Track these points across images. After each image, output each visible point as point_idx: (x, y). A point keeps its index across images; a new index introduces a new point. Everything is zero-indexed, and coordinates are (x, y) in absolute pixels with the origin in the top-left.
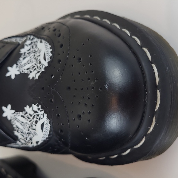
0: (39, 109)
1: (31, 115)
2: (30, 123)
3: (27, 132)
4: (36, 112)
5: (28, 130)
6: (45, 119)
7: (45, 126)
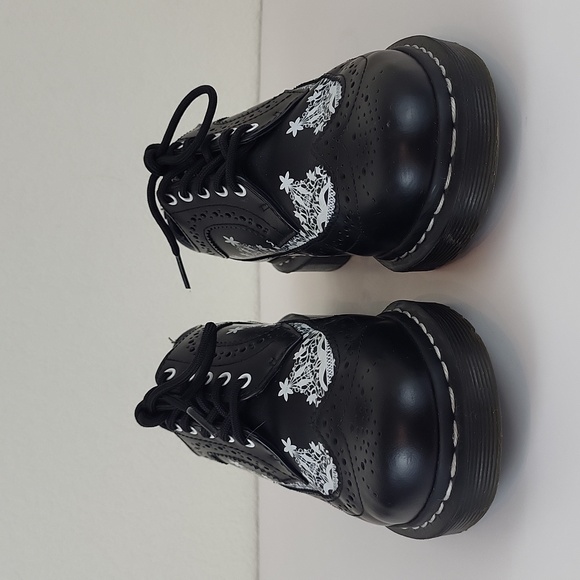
0: (322, 172)
1: (313, 183)
2: (311, 195)
3: (309, 209)
4: (318, 176)
5: (311, 206)
6: (329, 185)
7: (329, 195)
